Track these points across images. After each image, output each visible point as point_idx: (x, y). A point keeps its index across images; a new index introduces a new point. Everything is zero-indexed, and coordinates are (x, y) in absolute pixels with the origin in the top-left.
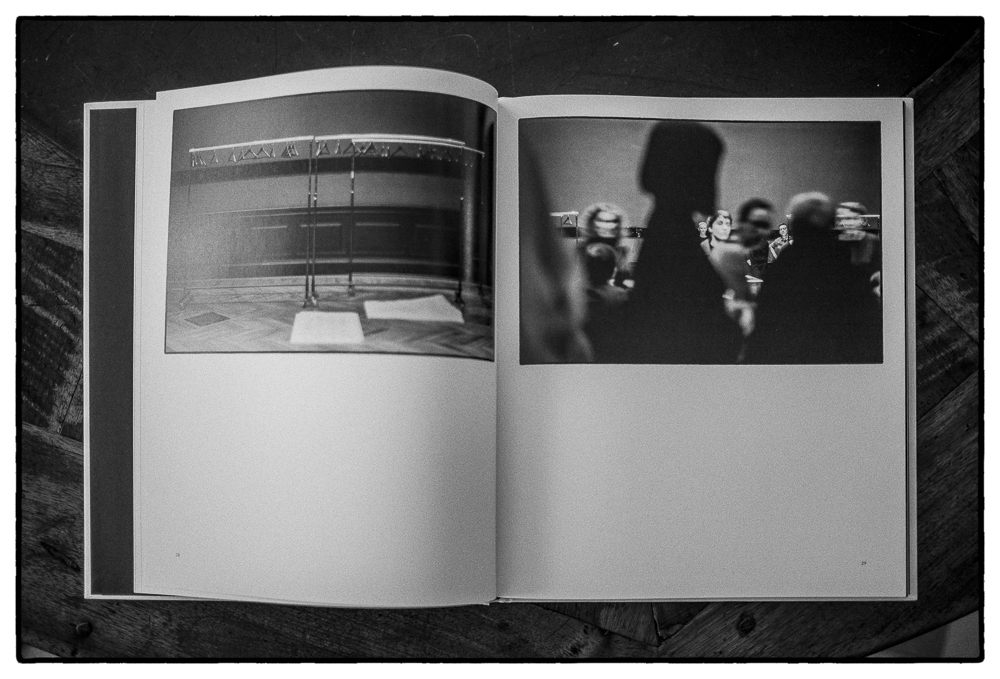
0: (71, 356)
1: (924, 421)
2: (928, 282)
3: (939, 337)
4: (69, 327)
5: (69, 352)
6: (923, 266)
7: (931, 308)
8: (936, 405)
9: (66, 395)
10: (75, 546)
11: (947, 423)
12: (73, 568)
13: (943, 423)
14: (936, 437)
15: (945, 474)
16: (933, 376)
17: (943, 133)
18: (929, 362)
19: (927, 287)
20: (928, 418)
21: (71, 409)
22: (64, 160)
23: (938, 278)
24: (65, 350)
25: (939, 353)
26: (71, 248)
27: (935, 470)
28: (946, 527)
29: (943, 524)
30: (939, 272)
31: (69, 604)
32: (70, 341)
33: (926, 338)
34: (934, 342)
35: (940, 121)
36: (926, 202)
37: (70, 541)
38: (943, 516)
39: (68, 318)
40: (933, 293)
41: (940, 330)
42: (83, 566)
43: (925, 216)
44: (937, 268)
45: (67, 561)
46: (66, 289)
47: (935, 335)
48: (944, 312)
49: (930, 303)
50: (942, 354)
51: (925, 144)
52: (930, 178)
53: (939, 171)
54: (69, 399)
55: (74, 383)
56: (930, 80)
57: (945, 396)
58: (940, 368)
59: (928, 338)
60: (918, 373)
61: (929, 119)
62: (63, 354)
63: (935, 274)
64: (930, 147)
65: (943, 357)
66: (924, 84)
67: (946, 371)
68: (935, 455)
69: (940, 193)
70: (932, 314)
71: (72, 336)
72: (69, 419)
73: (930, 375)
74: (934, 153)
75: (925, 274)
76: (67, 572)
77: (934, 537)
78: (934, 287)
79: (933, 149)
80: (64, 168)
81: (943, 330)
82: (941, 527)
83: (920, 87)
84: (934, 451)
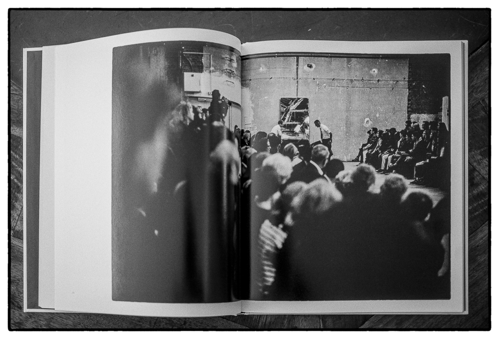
0: (18, 195)
1: (471, 237)
2: (475, 161)
3: (481, 191)
4: (18, 179)
5: (18, 193)
6: (473, 153)
7: (477, 175)
8: (478, 228)
9: (15, 215)
10: (19, 296)
11: (484, 239)
12: (18, 307)
13: (482, 238)
14: (478, 246)
15: (482, 266)
16: (477, 213)
17: (486, 80)
18: (475, 205)
19: (475, 164)
20: (474, 236)
21: (18, 222)
22: (16, 90)
23: (481, 159)
24: (15, 192)
25: (481, 200)
26: (19, 137)
27: (476, 264)
28: (483, 295)
29: (481, 294)
30: (482, 156)
31: (16, 326)
32: (18, 187)
33: (474, 192)
34: (478, 194)
35: (484, 73)
36: (476, 118)
37: (17, 293)
38: (481, 289)
39: (17, 175)
40: (478, 167)
41: (482, 188)
42: (23, 306)
43: (475, 125)
44: (481, 154)
45: (15, 303)
46: (16, 159)
47: (479, 190)
48: (484, 178)
49: (476, 173)
50: (483, 201)
51: (476, 86)
52: (478, 104)
53: (483, 100)
54: (17, 218)
55: (20, 209)
56: (480, 50)
57: (484, 223)
58: (481, 208)
59: (475, 192)
60: (469, 211)
61: (479, 71)
62: (14, 194)
63: (480, 157)
64: (478, 87)
65: (482, 203)
66: (476, 52)
67: (484, 210)
68: (477, 255)
69: (484, 113)
70: (477, 179)
71: (19, 184)
72: (17, 228)
73: (475, 212)
74: (480, 91)
75: (474, 157)
76: (15, 309)
77: (476, 301)
78: (479, 164)
79: (480, 89)
80: (17, 94)
81: (483, 188)
82: (479, 295)
83: (474, 54)
84: (477, 254)
